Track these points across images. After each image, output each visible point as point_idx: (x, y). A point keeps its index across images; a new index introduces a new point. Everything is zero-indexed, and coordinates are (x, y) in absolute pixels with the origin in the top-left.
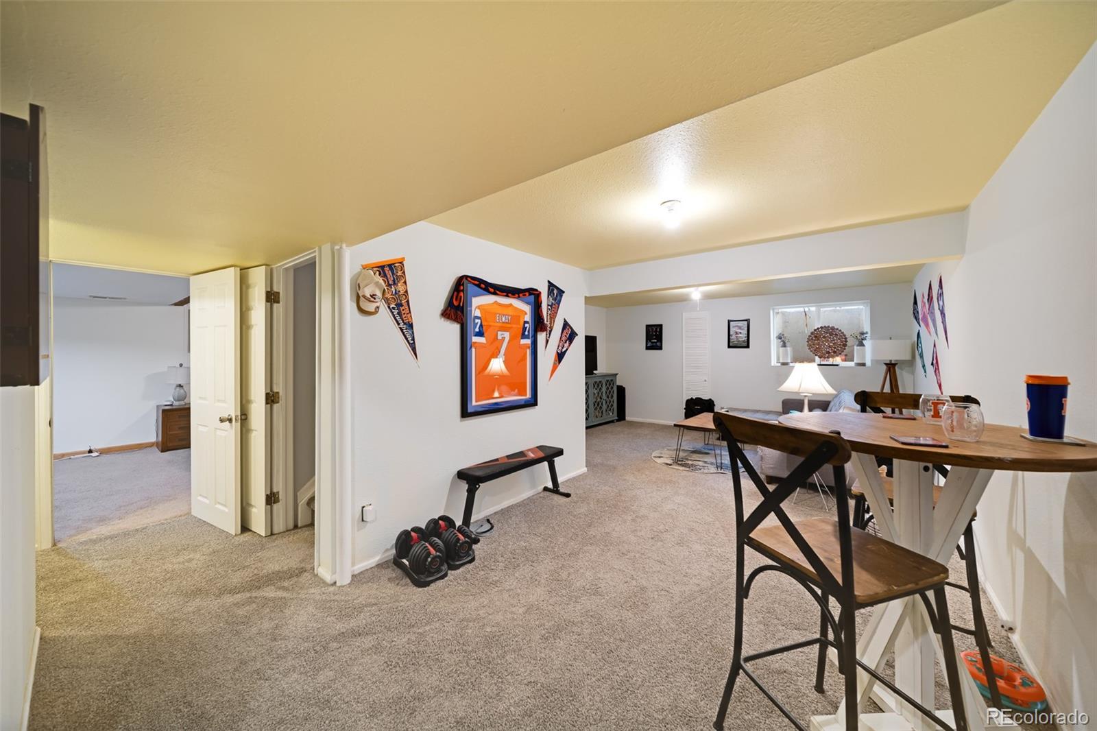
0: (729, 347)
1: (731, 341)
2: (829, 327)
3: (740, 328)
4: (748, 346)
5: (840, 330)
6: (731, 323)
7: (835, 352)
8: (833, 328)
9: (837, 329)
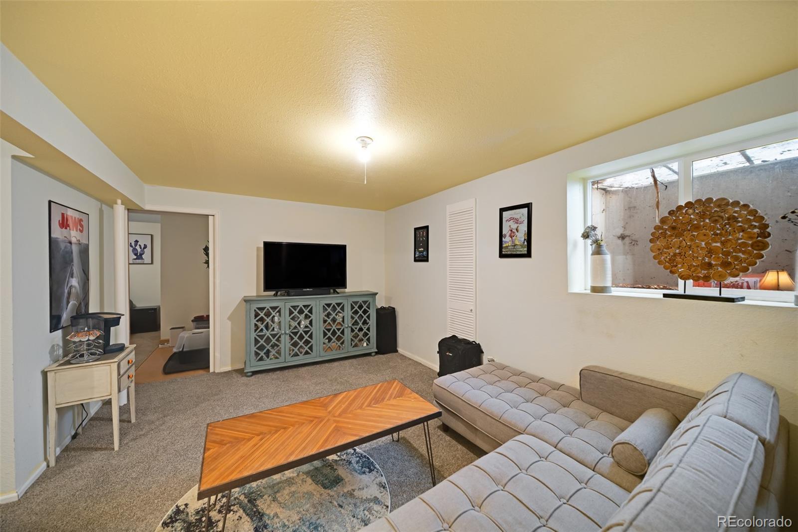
0: (502, 256)
1: (504, 245)
2: (709, 200)
3: (517, 221)
4: (528, 255)
5: (746, 206)
6: (505, 213)
7: (726, 265)
8: (723, 203)
9: (736, 203)
